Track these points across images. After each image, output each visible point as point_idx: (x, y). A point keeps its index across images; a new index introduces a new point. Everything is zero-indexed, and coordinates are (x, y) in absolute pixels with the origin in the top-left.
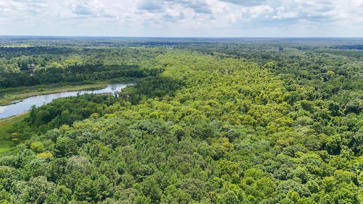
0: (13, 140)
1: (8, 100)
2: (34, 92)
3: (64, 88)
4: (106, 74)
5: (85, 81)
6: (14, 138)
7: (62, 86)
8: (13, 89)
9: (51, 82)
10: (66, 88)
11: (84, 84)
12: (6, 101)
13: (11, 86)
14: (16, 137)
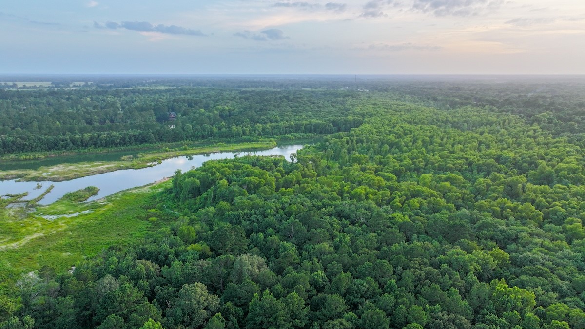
0: (151, 219)
1: (143, 161)
2: (176, 150)
3: (215, 146)
4: (273, 128)
5: (244, 137)
6: (152, 216)
7: (212, 143)
8: (148, 145)
9: (197, 138)
10: (218, 146)
11: (243, 141)
12: (141, 162)
13: (146, 141)
14: (154, 215)
